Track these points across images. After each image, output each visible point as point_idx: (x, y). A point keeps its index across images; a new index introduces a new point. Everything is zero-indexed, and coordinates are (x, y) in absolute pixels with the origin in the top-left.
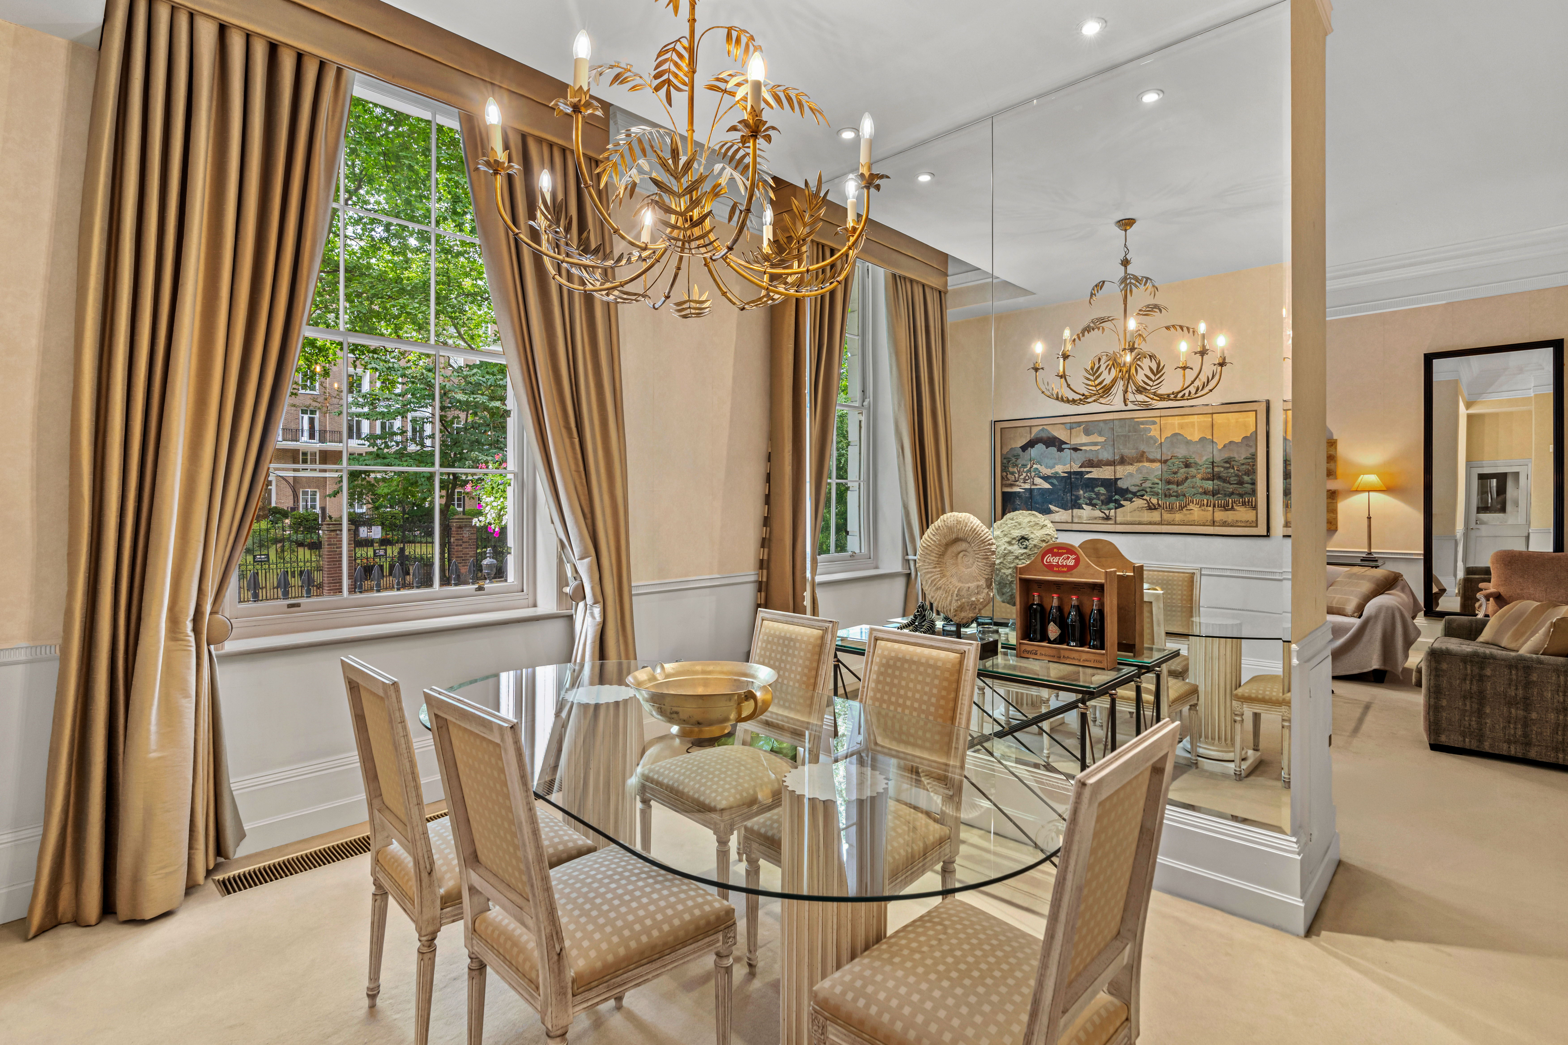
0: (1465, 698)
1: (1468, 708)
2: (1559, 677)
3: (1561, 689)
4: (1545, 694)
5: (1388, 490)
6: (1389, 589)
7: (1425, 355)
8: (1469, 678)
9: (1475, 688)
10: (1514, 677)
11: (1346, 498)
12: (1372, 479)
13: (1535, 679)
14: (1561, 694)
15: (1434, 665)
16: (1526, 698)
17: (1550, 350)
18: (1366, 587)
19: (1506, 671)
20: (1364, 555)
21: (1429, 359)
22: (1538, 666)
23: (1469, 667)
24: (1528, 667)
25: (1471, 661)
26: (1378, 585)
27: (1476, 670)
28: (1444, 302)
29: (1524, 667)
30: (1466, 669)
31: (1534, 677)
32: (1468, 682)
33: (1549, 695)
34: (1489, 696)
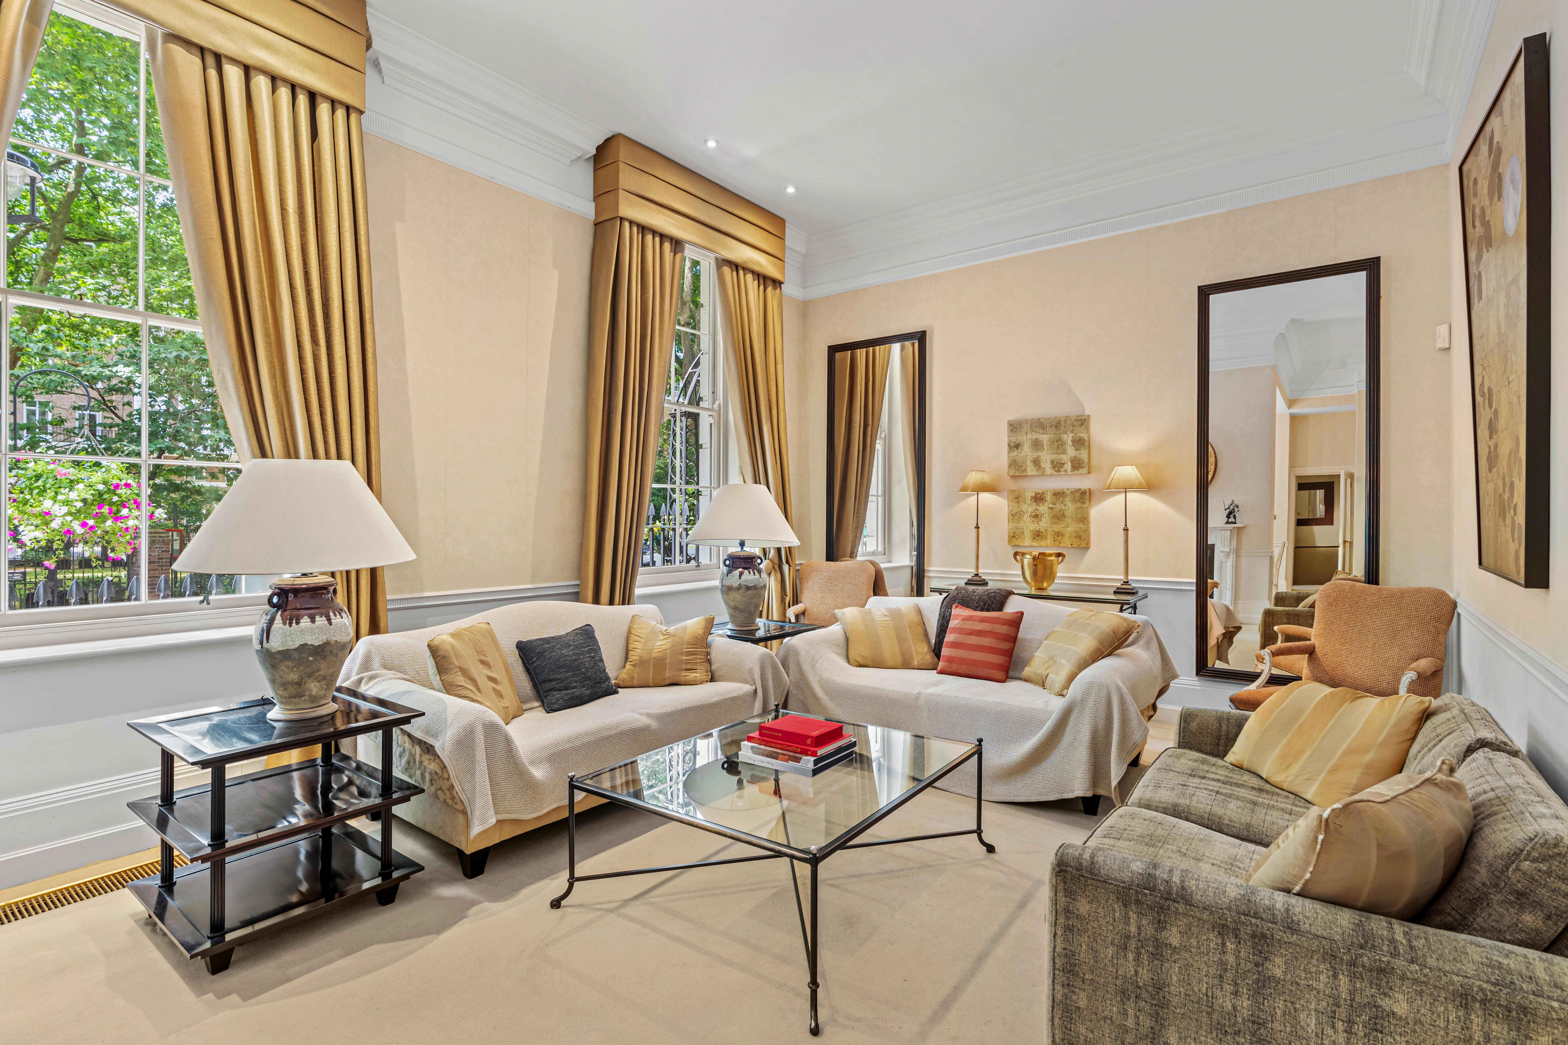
0: (1124, 994)
1: (1130, 1023)
2: (1335, 976)
3: (1342, 1012)
4: (1302, 1016)
5: (1149, 487)
6: (1118, 647)
7: (1200, 288)
8: (1133, 944)
9: (1145, 975)
10: (1231, 959)
11: (1100, 501)
12: (1127, 472)
13: (1278, 973)
14: (1340, 1026)
15: (1062, 900)
16: (1257, 1023)
17: (1362, 276)
18: (1086, 644)
19: (1214, 941)
20: (1119, 585)
21: (1205, 293)
22: (1289, 937)
23: (1133, 916)
24: (1264, 936)
25: (1138, 902)
26: (1101, 642)
27: (1149, 930)
28: (1224, 210)
29: (1253, 936)
30: (1127, 918)
31: (1277, 968)
32: (1131, 956)
33: (1312, 1023)
34: (1175, 1001)
